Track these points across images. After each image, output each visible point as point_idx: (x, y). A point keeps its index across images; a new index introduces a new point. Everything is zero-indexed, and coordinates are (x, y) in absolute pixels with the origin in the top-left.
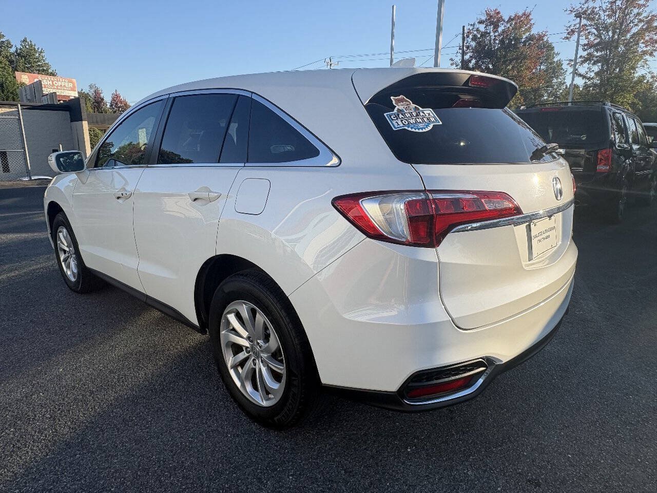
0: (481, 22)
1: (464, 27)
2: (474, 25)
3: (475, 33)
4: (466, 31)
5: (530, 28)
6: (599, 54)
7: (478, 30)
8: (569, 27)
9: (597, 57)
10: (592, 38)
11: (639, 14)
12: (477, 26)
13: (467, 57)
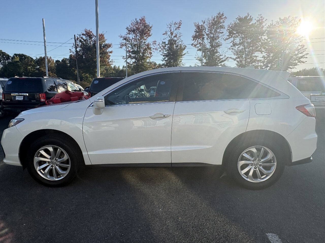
0: (83, 35)
1: (75, 35)
2: (80, 35)
3: (80, 39)
4: (76, 38)
5: (105, 41)
6: (134, 55)
7: (82, 38)
8: (121, 43)
9: (133, 56)
10: (130, 49)
11: (145, 42)
12: (82, 36)
13: (78, 49)
